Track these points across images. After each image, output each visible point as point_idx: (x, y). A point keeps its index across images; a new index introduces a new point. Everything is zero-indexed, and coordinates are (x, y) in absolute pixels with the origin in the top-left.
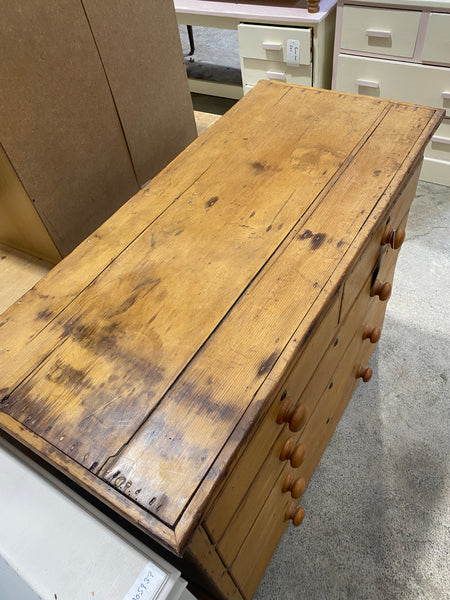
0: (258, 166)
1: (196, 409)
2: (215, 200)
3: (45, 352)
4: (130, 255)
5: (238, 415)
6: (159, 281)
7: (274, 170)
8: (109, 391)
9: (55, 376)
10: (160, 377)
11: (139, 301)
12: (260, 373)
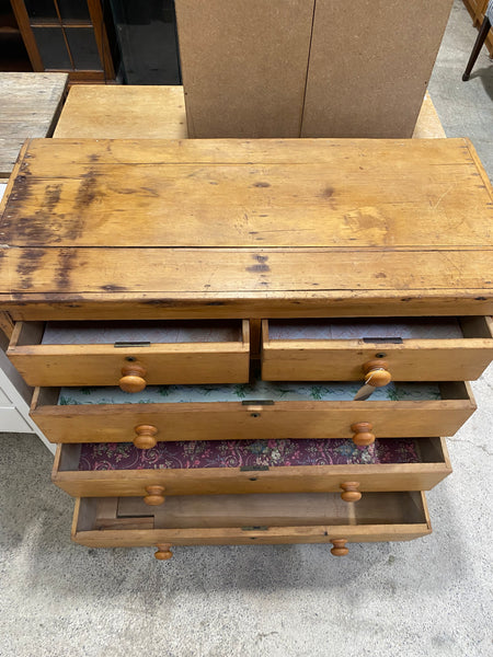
0: (329, 192)
1: (58, 267)
2: (266, 185)
3: (65, 175)
4: (172, 169)
5: (65, 290)
6: (157, 196)
7: (331, 205)
8: (51, 220)
9: (51, 189)
10: (74, 238)
11: (133, 195)
12: (104, 288)
